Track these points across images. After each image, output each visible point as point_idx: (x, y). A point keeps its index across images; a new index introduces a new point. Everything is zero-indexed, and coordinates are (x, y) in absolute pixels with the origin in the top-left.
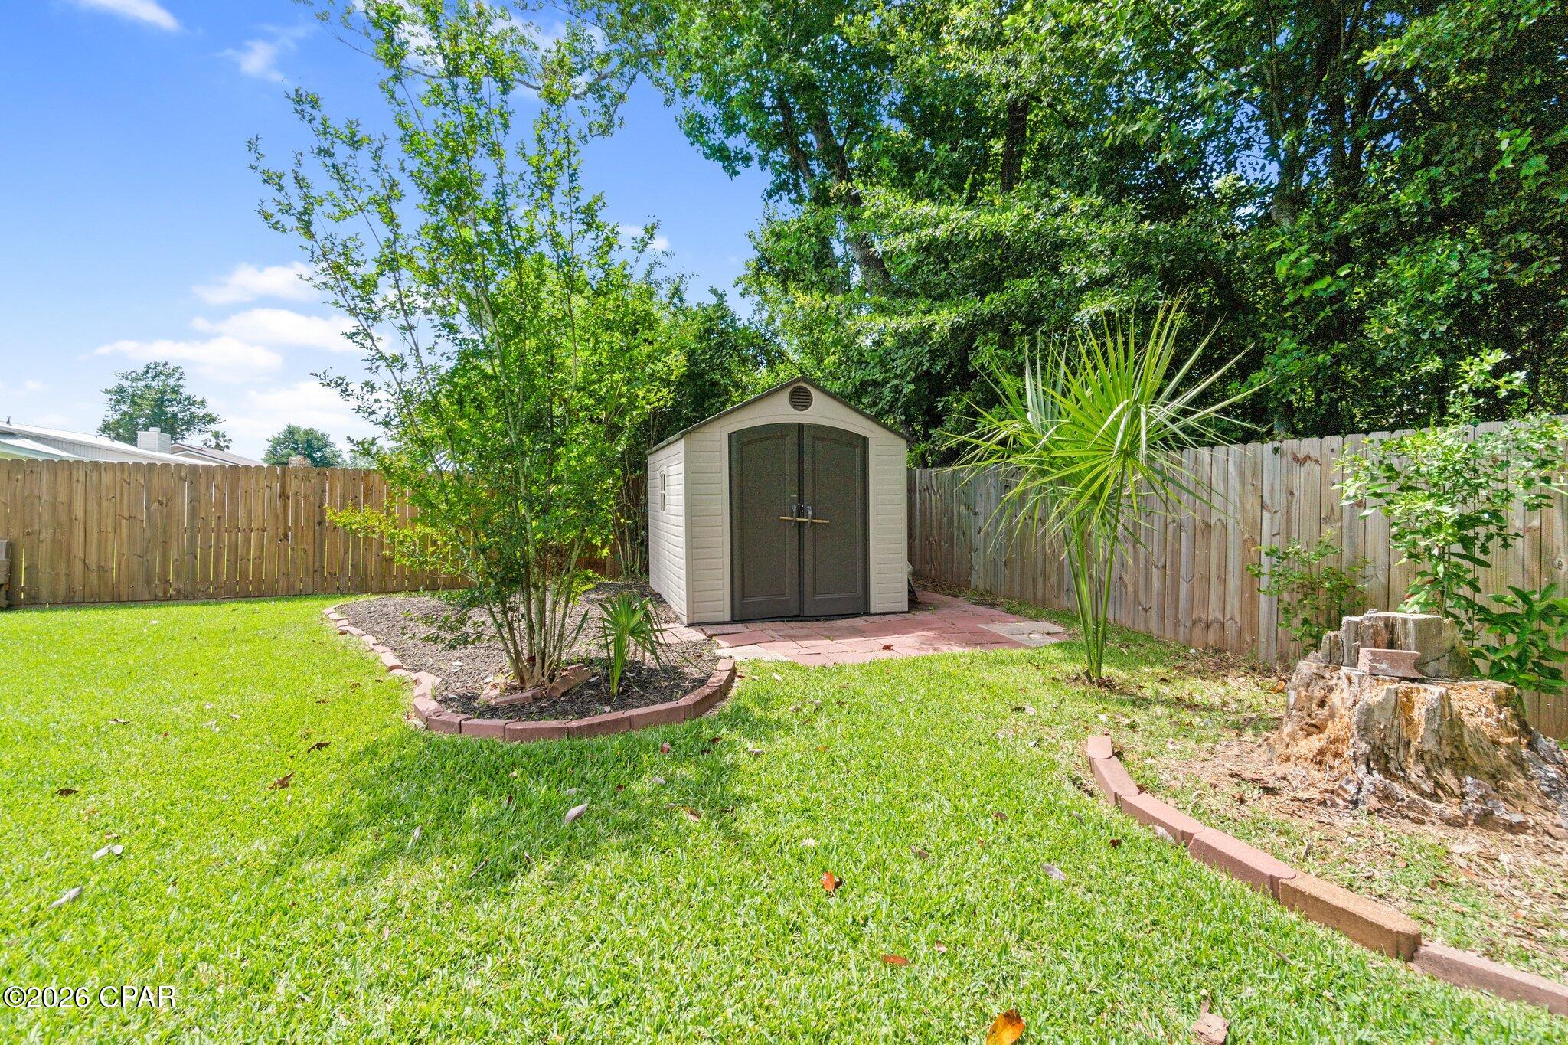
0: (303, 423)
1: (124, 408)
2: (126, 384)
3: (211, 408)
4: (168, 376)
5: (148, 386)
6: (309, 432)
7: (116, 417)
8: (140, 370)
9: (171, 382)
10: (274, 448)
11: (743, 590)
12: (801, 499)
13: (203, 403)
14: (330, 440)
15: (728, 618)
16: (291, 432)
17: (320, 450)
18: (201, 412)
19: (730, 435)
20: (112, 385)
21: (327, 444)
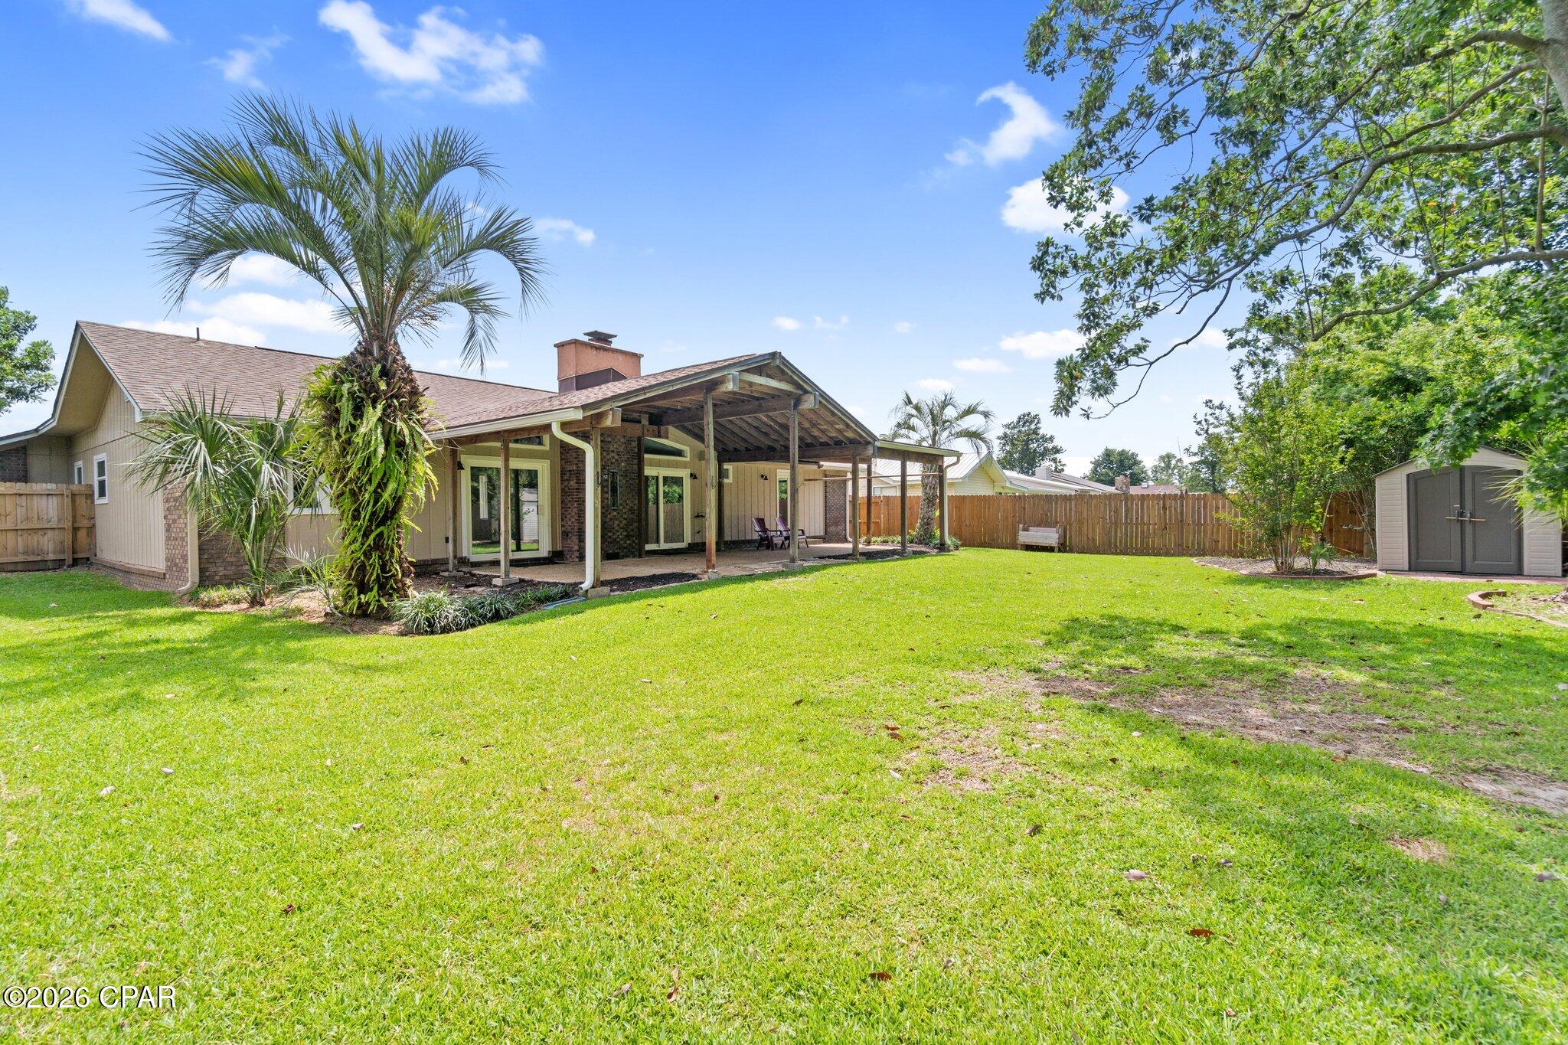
0: (1117, 446)
1: (1008, 448)
2: (1008, 432)
3: (1056, 443)
4: (1031, 422)
5: (1019, 431)
6: (1123, 453)
7: (1003, 455)
8: (1015, 420)
9: (1033, 427)
10: (1096, 468)
11: (1418, 553)
12: (1462, 506)
13: (1051, 439)
14: (1139, 458)
15: (1407, 568)
16: (1108, 454)
17: (1130, 468)
18: (1050, 446)
19: (1408, 475)
20: (1001, 434)
21: (1136, 463)
